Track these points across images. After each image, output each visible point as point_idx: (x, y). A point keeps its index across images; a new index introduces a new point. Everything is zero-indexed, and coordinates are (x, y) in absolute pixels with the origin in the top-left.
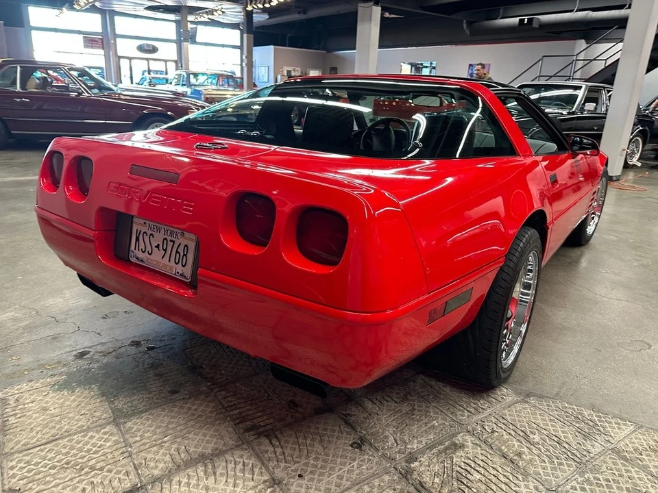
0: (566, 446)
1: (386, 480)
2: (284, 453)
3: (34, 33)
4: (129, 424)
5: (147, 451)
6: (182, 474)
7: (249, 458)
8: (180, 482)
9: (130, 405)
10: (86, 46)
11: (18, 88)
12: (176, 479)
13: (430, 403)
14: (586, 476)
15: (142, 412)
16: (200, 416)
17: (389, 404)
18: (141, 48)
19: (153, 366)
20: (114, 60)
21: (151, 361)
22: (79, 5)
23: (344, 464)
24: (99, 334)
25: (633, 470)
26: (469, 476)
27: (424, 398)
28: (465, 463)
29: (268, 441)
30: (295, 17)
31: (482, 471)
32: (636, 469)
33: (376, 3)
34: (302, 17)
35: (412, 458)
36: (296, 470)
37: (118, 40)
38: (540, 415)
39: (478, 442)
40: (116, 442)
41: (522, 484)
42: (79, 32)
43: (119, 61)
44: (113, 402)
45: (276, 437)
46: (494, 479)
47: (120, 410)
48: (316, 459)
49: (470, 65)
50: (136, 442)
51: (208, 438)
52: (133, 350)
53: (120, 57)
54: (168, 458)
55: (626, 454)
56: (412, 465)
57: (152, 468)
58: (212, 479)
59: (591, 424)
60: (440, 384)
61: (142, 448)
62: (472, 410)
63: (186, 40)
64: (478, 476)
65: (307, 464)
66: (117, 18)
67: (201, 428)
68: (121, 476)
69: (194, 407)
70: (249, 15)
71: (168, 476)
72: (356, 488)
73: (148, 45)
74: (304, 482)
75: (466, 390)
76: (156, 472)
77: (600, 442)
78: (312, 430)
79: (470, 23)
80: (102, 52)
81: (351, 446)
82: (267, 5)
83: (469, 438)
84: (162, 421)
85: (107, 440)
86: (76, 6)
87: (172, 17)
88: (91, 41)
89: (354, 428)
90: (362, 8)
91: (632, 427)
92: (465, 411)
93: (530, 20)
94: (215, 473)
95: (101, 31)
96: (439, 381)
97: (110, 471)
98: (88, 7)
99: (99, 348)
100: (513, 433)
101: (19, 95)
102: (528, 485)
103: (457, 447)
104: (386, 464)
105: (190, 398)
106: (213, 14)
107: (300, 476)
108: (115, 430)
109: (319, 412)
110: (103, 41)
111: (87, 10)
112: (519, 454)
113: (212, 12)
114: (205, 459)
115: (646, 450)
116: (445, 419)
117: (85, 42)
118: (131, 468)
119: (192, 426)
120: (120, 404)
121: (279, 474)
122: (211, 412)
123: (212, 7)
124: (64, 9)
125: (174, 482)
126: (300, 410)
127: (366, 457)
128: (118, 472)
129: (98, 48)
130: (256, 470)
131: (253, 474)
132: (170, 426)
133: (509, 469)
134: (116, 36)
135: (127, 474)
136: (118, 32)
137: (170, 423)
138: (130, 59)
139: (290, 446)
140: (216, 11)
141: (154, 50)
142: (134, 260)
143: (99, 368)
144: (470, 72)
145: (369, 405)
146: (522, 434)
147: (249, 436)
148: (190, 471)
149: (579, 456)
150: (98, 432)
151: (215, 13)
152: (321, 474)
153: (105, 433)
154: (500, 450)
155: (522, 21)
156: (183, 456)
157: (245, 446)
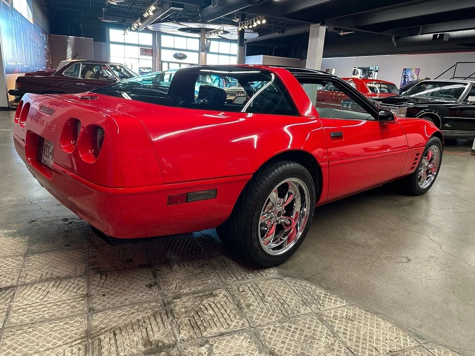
0: (286, 306)
1: (152, 305)
2: (104, 283)
3: (112, 46)
4: (31, 257)
5: (31, 271)
6: (40, 284)
7: (83, 282)
8: (36, 287)
9: (39, 248)
10: (141, 54)
11: (80, 77)
12: (36, 286)
13: (215, 270)
14: (283, 325)
15: (42, 253)
16: (72, 259)
17: (189, 268)
18: (176, 56)
19: (66, 232)
20: (158, 63)
21: (67, 229)
22: (134, 28)
23: (133, 293)
24: (49, 212)
25: (321, 326)
26: (205, 312)
27: (214, 268)
28: (209, 304)
29: (100, 276)
30: (276, 35)
31: (216, 310)
32: (324, 327)
33: (323, 24)
34: (281, 35)
35: (178, 297)
36: (103, 292)
37: (162, 50)
38: (284, 287)
39: (227, 295)
40: (19, 264)
41: (236, 321)
42: (138, 45)
43: (162, 64)
44: (31, 246)
45: (106, 275)
46: (219, 315)
47: (32, 250)
48: (120, 289)
49: (405, 69)
50: (29, 265)
51: (68, 270)
52: (62, 222)
53: (162, 62)
54: (39, 276)
55: (325, 318)
56: (175, 300)
57: (28, 279)
58: (54, 289)
59: (316, 297)
60: (231, 262)
61: (30, 269)
62: (239, 278)
63: (203, 51)
64: (211, 312)
65: (112, 291)
66: (163, 37)
67: (68, 264)
68: (9, 280)
69: (72, 254)
70: (241, 33)
71: (32, 284)
72: (131, 306)
73: (181, 54)
74: (103, 298)
75: (245, 266)
76: (28, 281)
77: (312, 308)
78: (130, 274)
79: (397, 38)
80: (151, 58)
81: (146, 285)
82: (251, 27)
83: (224, 292)
84: (50, 258)
85: (14, 263)
86: (132, 28)
87: (198, 35)
88: (145, 51)
89: (155, 278)
90: (313, 28)
91: (345, 304)
92: (235, 278)
93: (442, 36)
94: (58, 286)
95: (151, 45)
96: (232, 260)
97: (5, 277)
98: (143, 29)
99: (44, 220)
100: (256, 294)
101: (80, 81)
102: (239, 322)
103: (211, 295)
104: (159, 297)
105: (75, 249)
106: (218, 33)
107: (104, 295)
108: (22, 258)
109: (142, 266)
110: (152, 51)
111: (142, 31)
112: (248, 306)
113: (217, 31)
114: (58, 280)
115: (343, 317)
116: (217, 280)
117: (141, 51)
118: (16, 278)
119: (64, 263)
120: (33, 247)
121: (93, 292)
122: (80, 258)
123: (217, 29)
124: (127, 30)
125: (33, 287)
126: (131, 264)
127: (150, 292)
128: (9, 278)
129: (149, 55)
130: (82, 289)
131: (79, 290)
132: (52, 261)
133: (234, 312)
134: (161, 48)
135: (13, 279)
136: (163, 45)
137: (53, 260)
138: (168, 63)
139: (111, 280)
140: (220, 30)
141: (184, 57)
142: (43, 161)
143: (37, 229)
144: (404, 74)
145: (176, 267)
146: (261, 295)
147: (91, 272)
148: (46, 284)
149: (289, 313)
150: (12, 259)
151: (219, 32)
152: (116, 296)
153: (16, 260)
154: (239, 301)
155: (435, 36)
156: (48, 275)
157: (85, 277)
